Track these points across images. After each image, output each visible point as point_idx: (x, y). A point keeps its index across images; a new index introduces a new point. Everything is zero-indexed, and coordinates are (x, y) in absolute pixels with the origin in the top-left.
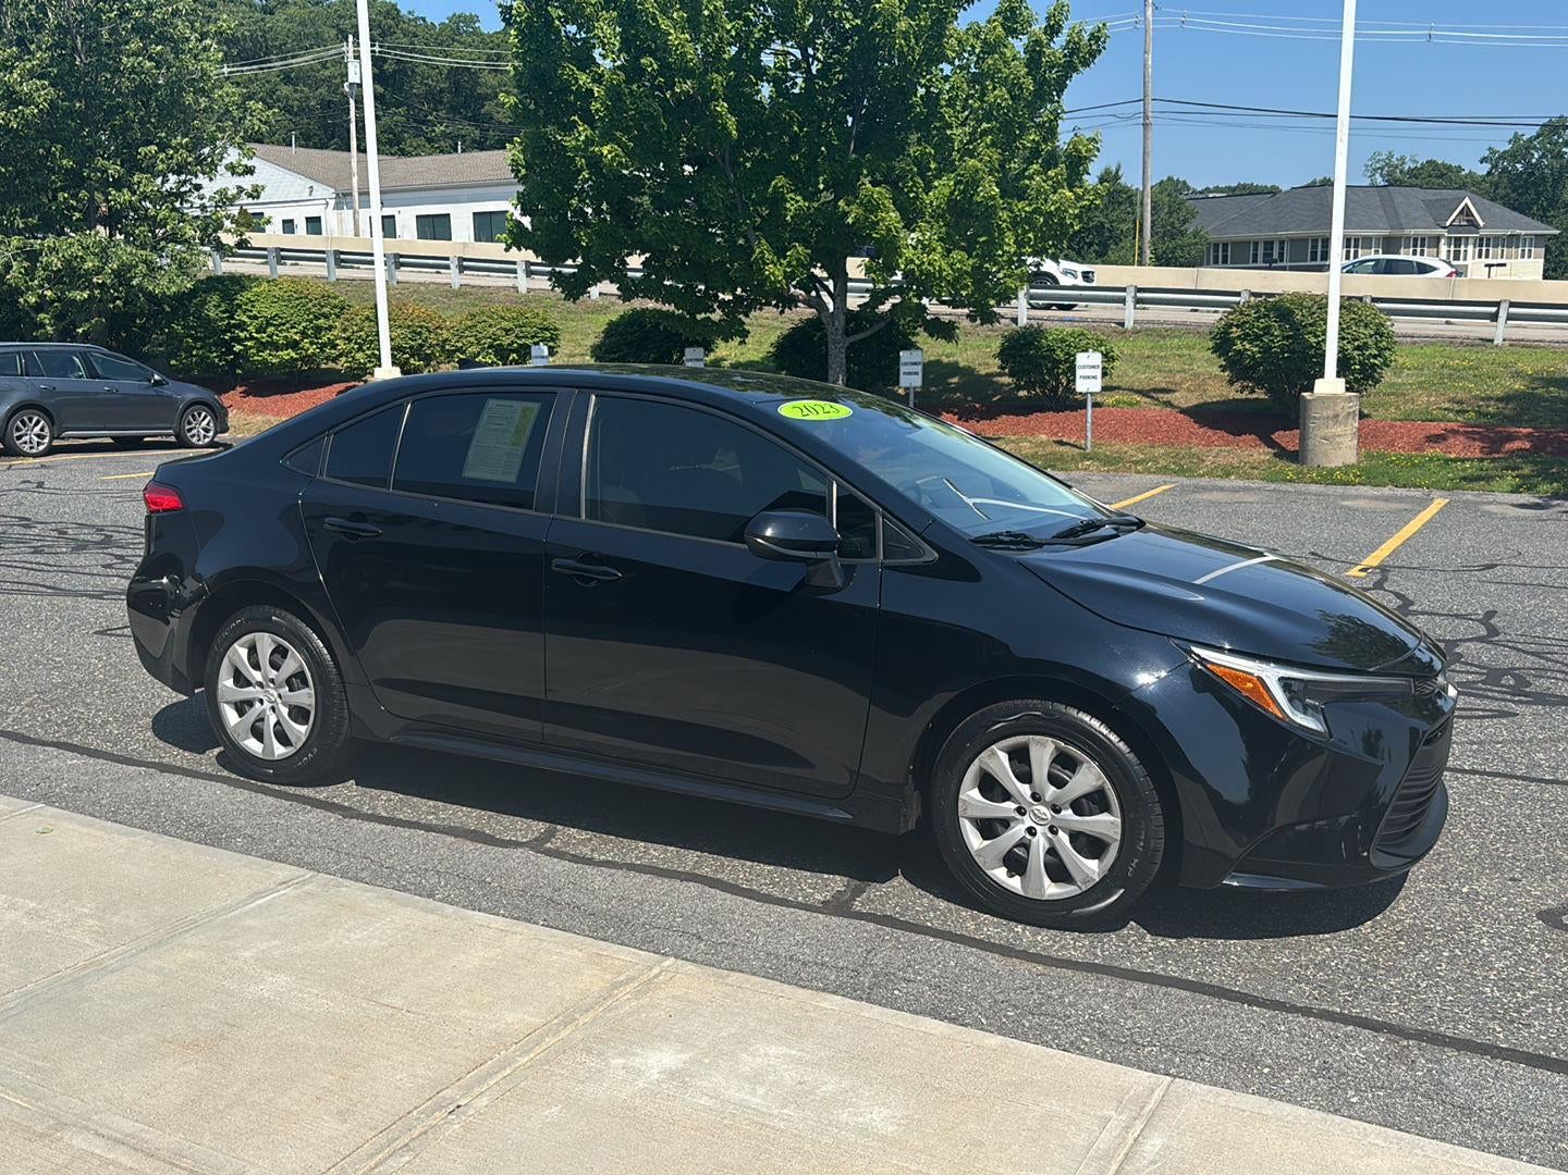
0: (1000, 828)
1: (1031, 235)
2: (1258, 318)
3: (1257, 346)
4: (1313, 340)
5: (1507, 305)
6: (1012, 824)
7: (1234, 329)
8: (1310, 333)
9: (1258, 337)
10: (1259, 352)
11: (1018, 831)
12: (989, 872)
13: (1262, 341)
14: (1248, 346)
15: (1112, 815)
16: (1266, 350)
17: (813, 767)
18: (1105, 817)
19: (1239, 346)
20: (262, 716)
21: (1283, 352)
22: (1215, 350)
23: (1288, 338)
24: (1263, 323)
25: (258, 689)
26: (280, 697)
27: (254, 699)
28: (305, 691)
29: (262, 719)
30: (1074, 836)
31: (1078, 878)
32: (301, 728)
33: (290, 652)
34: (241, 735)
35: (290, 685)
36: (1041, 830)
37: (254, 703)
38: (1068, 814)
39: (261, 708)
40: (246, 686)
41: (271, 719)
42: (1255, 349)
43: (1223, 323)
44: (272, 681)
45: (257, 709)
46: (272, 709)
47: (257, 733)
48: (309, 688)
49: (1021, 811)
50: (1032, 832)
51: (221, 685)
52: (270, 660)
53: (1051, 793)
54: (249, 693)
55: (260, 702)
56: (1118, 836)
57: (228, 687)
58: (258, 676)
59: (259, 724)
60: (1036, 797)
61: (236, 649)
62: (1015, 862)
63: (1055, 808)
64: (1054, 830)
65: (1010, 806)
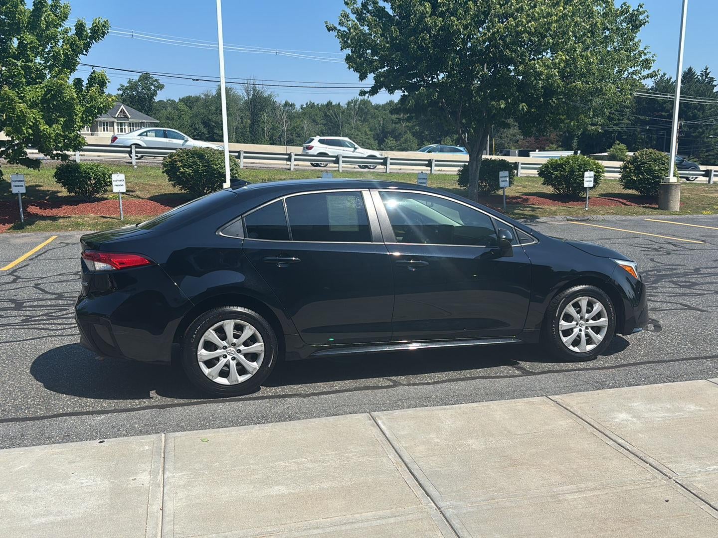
0: (571, 332)
1: (90, 118)
2: (189, 158)
3: (191, 170)
4: (215, 167)
5: (243, 152)
6: (574, 330)
7: (178, 163)
8: (213, 164)
9: (191, 166)
10: (192, 173)
11: (576, 331)
12: (569, 348)
13: (193, 168)
14: (187, 170)
15: (605, 318)
16: (196, 171)
17: (509, 325)
18: (602, 319)
19: (182, 170)
20: (227, 363)
21: (203, 173)
22: (167, 172)
23: (206, 166)
24: (191, 160)
25: (223, 350)
26: (239, 351)
27: (220, 356)
28: (257, 344)
29: (227, 365)
30: (593, 328)
31: (596, 342)
32: (255, 363)
33: (247, 327)
34: (213, 377)
35: (246, 344)
36: (583, 329)
37: (220, 359)
38: (591, 322)
39: (226, 360)
40: (215, 350)
41: (233, 364)
42: (191, 171)
43: (169, 160)
44: (234, 345)
45: (223, 361)
46: (233, 359)
47: (224, 373)
48: (260, 342)
49: (577, 324)
50: (580, 330)
51: (198, 353)
52: (234, 334)
53: (587, 316)
54: (217, 354)
55: (225, 357)
56: (607, 325)
57: (203, 354)
58: (225, 343)
59: (225, 368)
60: (581, 318)
61: (210, 332)
62: (576, 342)
63: (587, 320)
64: (587, 328)
65: (574, 323)
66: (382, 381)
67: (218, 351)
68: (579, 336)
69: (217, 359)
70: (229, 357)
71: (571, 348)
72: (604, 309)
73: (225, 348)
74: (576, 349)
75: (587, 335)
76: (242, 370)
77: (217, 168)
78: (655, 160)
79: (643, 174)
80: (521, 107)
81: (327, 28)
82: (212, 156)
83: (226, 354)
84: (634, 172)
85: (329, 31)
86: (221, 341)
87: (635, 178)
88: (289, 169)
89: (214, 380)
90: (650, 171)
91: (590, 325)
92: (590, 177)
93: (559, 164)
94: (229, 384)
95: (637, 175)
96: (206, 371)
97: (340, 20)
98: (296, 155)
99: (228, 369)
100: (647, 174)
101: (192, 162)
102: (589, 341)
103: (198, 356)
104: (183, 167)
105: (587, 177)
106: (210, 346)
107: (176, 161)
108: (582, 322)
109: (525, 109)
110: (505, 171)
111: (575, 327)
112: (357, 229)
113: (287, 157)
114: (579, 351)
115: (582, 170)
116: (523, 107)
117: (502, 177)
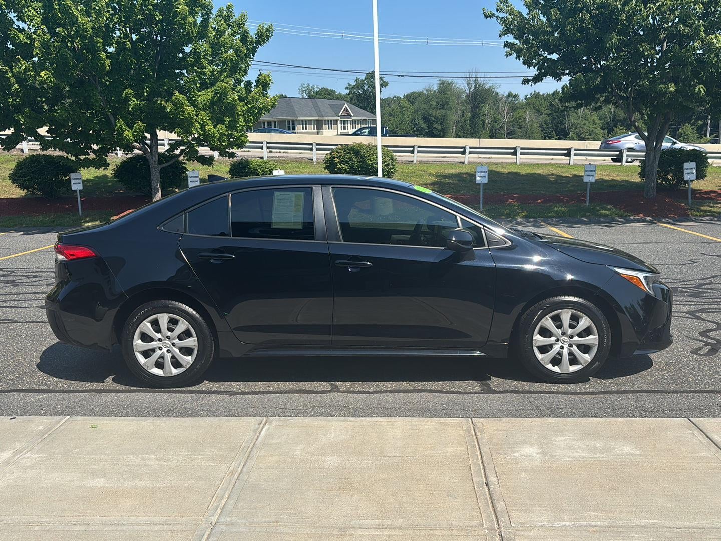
0: (549, 349)
1: (251, 118)
2: (346, 154)
4: (370, 162)
5: (417, 147)
6: (554, 346)
7: (336, 159)
9: (347, 162)
10: (348, 168)
11: (556, 348)
12: (546, 366)
13: (349, 164)
14: (343, 166)
15: (595, 335)
16: (351, 167)
17: (471, 337)
18: (591, 337)
19: (339, 166)
20: (162, 355)
21: (358, 169)
23: (360, 162)
24: (348, 156)
25: (158, 342)
26: (173, 344)
27: (156, 348)
28: (190, 339)
29: (162, 357)
30: (579, 346)
31: (582, 362)
32: (189, 357)
33: (180, 321)
34: (148, 367)
35: (180, 337)
36: (566, 346)
37: (156, 350)
38: (576, 338)
39: (161, 352)
40: (151, 342)
41: (168, 356)
42: (347, 167)
43: (329, 156)
44: (168, 337)
45: (158, 353)
46: (168, 351)
47: (159, 365)
48: (193, 337)
49: (558, 340)
50: (562, 347)
51: (134, 344)
52: (168, 327)
53: (570, 331)
54: (152, 345)
55: (160, 348)
56: (598, 343)
57: (139, 344)
58: (159, 336)
59: (160, 360)
60: (564, 334)
61: (144, 324)
62: (556, 361)
63: (572, 337)
64: (571, 345)
65: (553, 339)
66: (325, 385)
67: (154, 343)
68: (560, 354)
69: (153, 350)
70: (164, 350)
71: (550, 366)
72: (593, 324)
73: (160, 340)
74: (556, 369)
75: (571, 353)
76: (176, 364)
77: (372, 164)
81: (484, 15)
82: (368, 151)
83: (162, 346)
85: (486, 18)
86: (156, 334)
88: (463, 163)
89: (150, 371)
91: (575, 343)
94: (164, 375)
96: (142, 360)
97: (498, 6)
98: (470, 148)
99: (163, 361)
101: (348, 159)
102: (574, 360)
103: (134, 346)
104: (341, 162)
106: (146, 338)
107: (334, 158)
108: (563, 338)
109: (703, 92)
110: (691, 162)
111: (555, 344)
113: (462, 150)
114: (560, 372)
117: (687, 169)
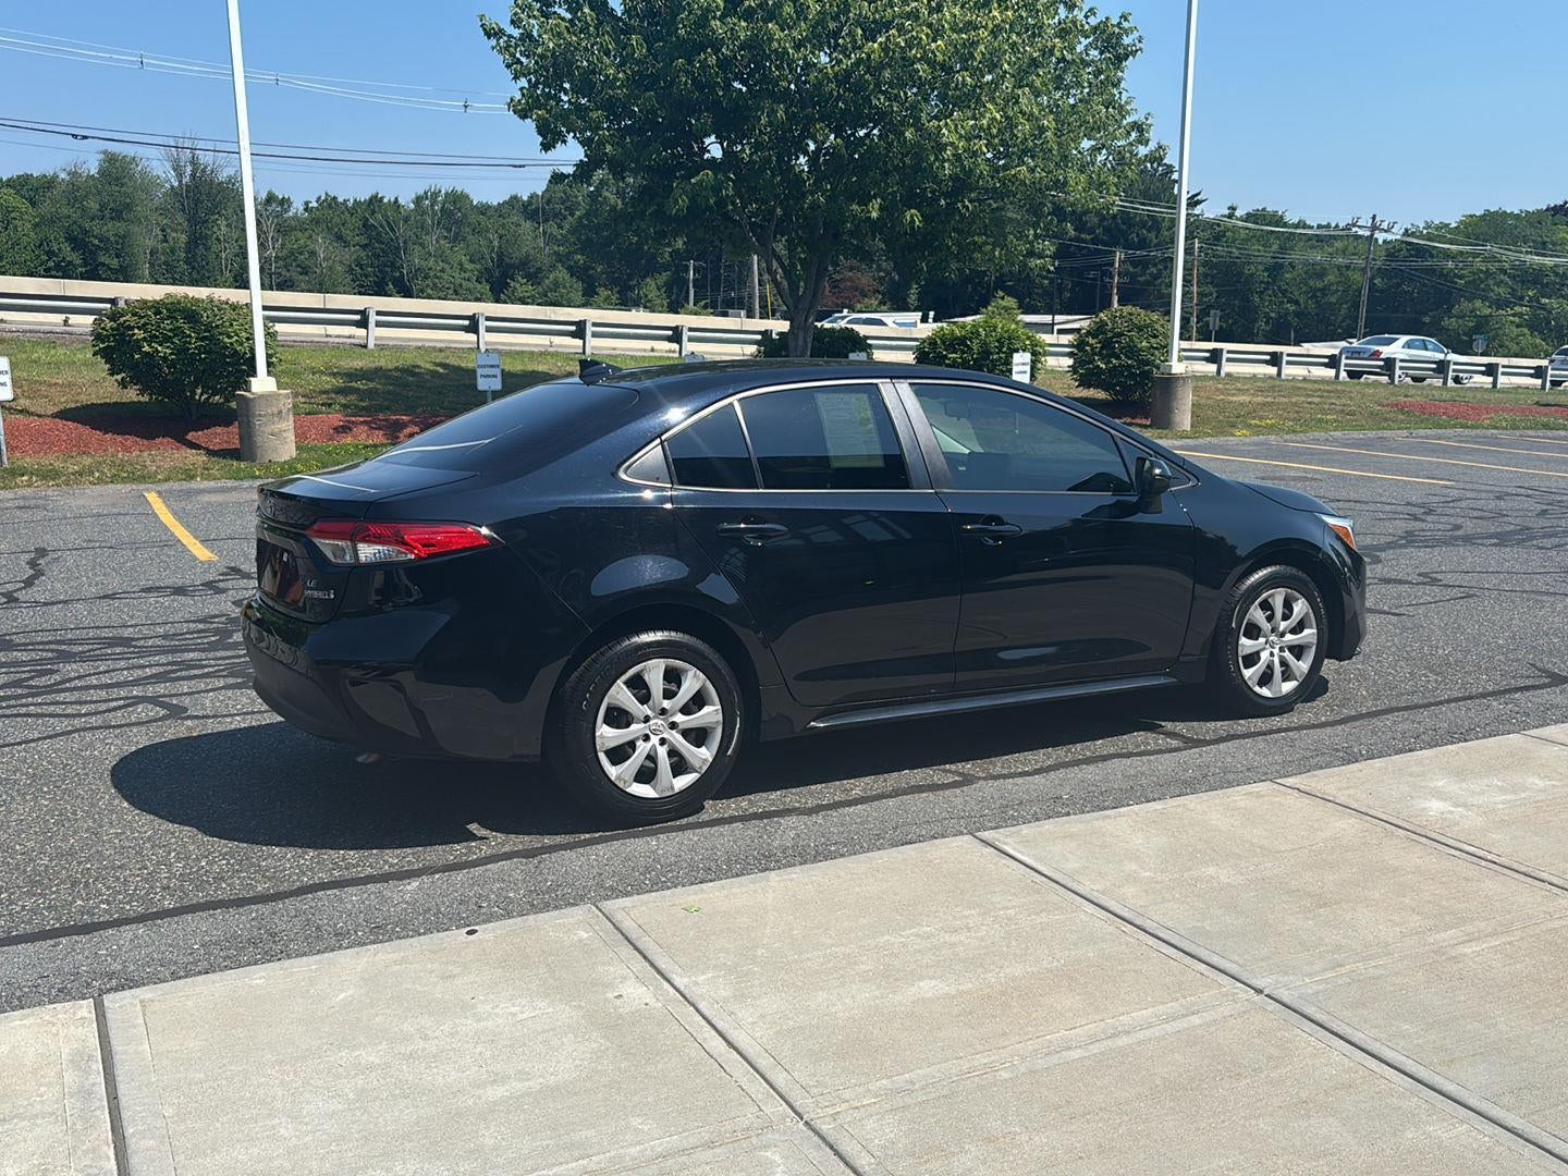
0: (1257, 659)
2: (163, 319)
3: (168, 347)
4: (226, 340)
6: (1262, 654)
7: (136, 331)
8: (220, 334)
9: (167, 339)
10: (171, 353)
11: (1266, 656)
12: (1255, 689)
13: (173, 343)
14: (159, 348)
15: (1312, 628)
16: (181, 351)
18: (1307, 631)
19: (146, 348)
20: (651, 753)
21: (200, 354)
22: (106, 354)
23: (205, 338)
24: (167, 325)
25: (643, 725)
26: (673, 726)
27: (638, 738)
28: (707, 709)
29: (652, 757)
30: (1292, 649)
32: (703, 750)
33: (689, 673)
34: (625, 782)
35: (685, 710)
36: (1276, 651)
37: (638, 744)
38: (1289, 637)
39: (649, 745)
40: (628, 726)
41: (662, 751)
42: (168, 351)
43: (109, 324)
44: (663, 712)
45: (642, 748)
46: (663, 742)
47: (646, 775)
48: (714, 705)
49: (1266, 643)
50: (1272, 654)
51: (597, 734)
52: (664, 689)
53: (1283, 625)
54: (632, 733)
55: (647, 738)
56: (1315, 642)
57: (607, 735)
58: (646, 710)
59: (648, 764)
60: (1274, 630)
61: (620, 687)
62: (1265, 679)
63: (1283, 634)
64: (1281, 649)
65: (1262, 640)
66: (933, 775)
67: (634, 727)
68: (1270, 667)
69: (632, 745)
70: (655, 740)
71: (1258, 689)
72: (1311, 611)
73: (647, 719)
74: (1265, 692)
75: (1283, 663)
76: (680, 765)
77: (231, 344)
78: (1140, 329)
79: (1118, 358)
80: (908, 218)
81: (484, 29)
82: (216, 316)
83: (648, 732)
84: (1100, 354)
85: (489, 38)
86: (639, 705)
87: (1104, 366)
88: (365, 346)
89: (628, 790)
90: (1132, 351)
92: (1024, 364)
93: (957, 338)
94: (657, 796)
95: (1106, 359)
96: (613, 771)
97: (515, 14)
98: (378, 313)
99: (653, 765)
100: (1126, 356)
101: (170, 330)
102: (1287, 674)
103: (597, 739)
104: (151, 339)
105: (1018, 365)
106: (619, 718)
107: (132, 328)
108: (1273, 638)
109: (917, 223)
110: (860, 351)
111: (1264, 649)
112: (880, 463)
113: (358, 317)
114: (1271, 695)
115: (1004, 349)
116: (912, 216)
